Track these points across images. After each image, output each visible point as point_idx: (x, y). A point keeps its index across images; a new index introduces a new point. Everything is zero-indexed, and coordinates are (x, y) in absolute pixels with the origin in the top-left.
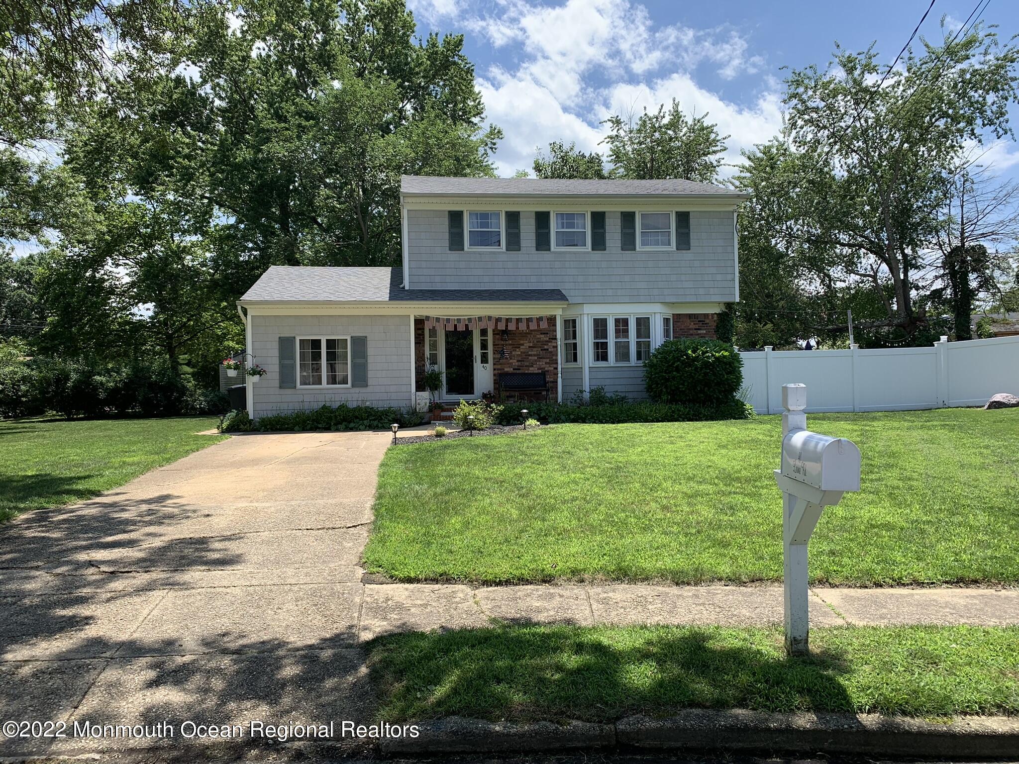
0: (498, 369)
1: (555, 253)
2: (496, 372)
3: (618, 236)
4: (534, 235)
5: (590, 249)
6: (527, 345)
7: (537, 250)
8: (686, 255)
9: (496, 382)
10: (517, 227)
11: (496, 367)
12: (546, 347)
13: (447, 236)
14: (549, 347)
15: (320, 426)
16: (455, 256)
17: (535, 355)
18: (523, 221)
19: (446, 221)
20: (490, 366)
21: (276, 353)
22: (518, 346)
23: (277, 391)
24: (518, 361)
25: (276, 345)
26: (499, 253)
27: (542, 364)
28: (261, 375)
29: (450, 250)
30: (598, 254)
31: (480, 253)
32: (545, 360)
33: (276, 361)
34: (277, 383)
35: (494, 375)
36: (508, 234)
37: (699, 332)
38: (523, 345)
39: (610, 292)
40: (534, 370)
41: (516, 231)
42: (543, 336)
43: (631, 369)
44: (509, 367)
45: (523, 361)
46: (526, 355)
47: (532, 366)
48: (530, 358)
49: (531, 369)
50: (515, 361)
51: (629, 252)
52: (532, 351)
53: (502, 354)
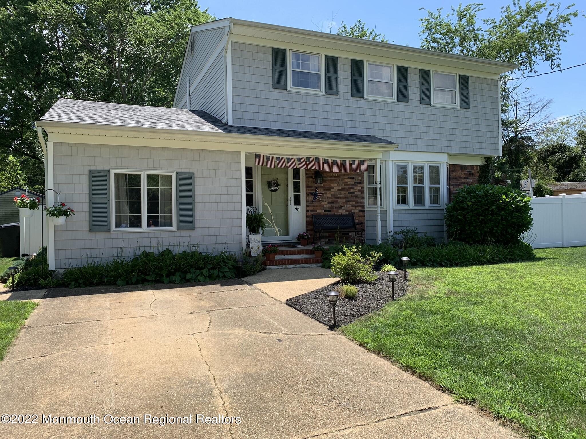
0: (311, 211)
1: (368, 100)
2: (309, 213)
3: (417, 91)
4: (350, 81)
5: (396, 100)
6: (336, 188)
7: (352, 96)
8: (466, 113)
9: (308, 223)
10: (336, 71)
11: (309, 209)
12: (352, 191)
13: (270, 73)
14: (356, 190)
15: (148, 278)
16: (277, 94)
17: (343, 198)
18: (340, 67)
19: (270, 58)
20: (302, 207)
21: (84, 188)
22: (329, 189)
23: (87, 235)
24: (329, 203)
25: (85, 180)
26: (320, 96)
27: (349, 206)
28: (67, 216)
29: (274, 87)
30: (401, 106)
31: (302, 94)
32: (351, 203)
33: (85, 198)
34: (86, 225)
35: (307, 217)
36: (327, 78)
37: (468, 180)
38: (332, 188)
39: (411, 141)
40: (342, 212)
41: (335, 75)
42: (349, 180)
43: (425, 212)
44: (321, 209)
45: (333, 203)
46: (335, 198)
47: (341, 208)
48: (339, 200)
49: (340, 211)
50: (326, 203)
51: (426, 106)
52: (341, 194)
53: (315, 195)
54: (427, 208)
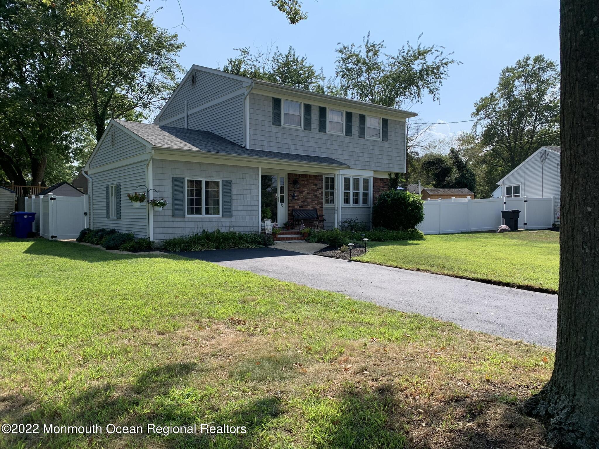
1: (329, 134)
2: (290, 208)
3: (357, 128)
4: (318, 121)
5: (345, 135)
6: (306, 191)
7: (319, 131)
8: (386, 144)
9: (289, 215)
10: (310, 114)
11: (289, 205)
12: (316, 194)
13: (271, 114)
14: (319, 193)
16: (275, 129)
17: (310, 198)
18: (313, 112)
19: (271, 104)
20: (285, 204)
21: (170, 189)
22: (302, 192)
23: (171, 219)
24: (302, 202)
25: (170, 183)
26: (300, 130)
27: (314, 204)
29: (273, 124)
31: (290, 129)
32: (315, 202)
33: (170, 195)
34: (170, 213)
35: (289, 210)
36: (305, 119)
37: (384, 188)
38: (304, 191)
41: (309, 117)
42: (314, 186)
43: (359, 209)
44: (297, 205)
45: (304, 202)
46: (306, 198)
47: (309, 206)
48: (308, 200)
49: (308, 207)
50: (300, 202)
51: (362, 139)
52: (309, 196)
53: (294, 197)
54: (361, 206)
